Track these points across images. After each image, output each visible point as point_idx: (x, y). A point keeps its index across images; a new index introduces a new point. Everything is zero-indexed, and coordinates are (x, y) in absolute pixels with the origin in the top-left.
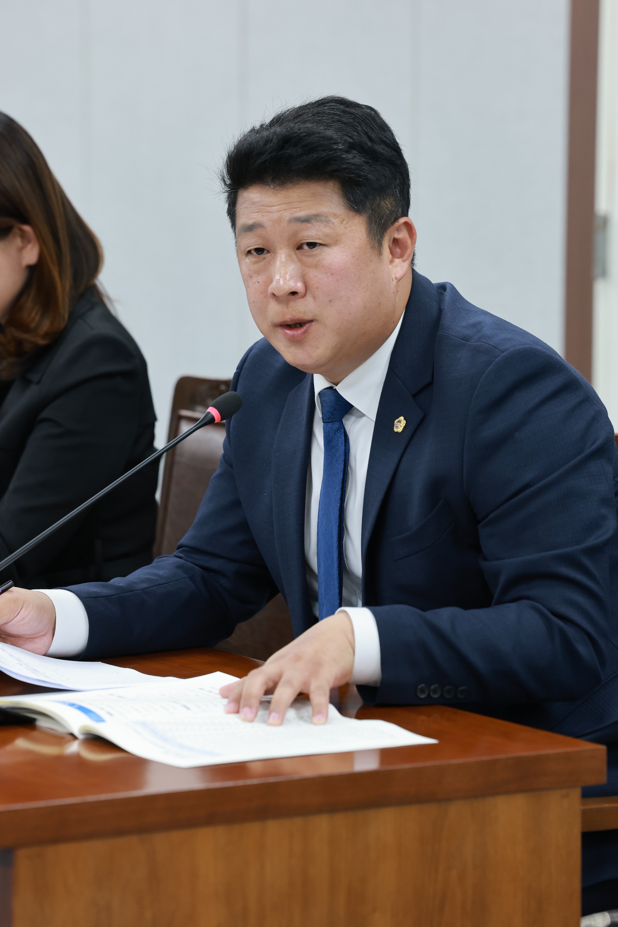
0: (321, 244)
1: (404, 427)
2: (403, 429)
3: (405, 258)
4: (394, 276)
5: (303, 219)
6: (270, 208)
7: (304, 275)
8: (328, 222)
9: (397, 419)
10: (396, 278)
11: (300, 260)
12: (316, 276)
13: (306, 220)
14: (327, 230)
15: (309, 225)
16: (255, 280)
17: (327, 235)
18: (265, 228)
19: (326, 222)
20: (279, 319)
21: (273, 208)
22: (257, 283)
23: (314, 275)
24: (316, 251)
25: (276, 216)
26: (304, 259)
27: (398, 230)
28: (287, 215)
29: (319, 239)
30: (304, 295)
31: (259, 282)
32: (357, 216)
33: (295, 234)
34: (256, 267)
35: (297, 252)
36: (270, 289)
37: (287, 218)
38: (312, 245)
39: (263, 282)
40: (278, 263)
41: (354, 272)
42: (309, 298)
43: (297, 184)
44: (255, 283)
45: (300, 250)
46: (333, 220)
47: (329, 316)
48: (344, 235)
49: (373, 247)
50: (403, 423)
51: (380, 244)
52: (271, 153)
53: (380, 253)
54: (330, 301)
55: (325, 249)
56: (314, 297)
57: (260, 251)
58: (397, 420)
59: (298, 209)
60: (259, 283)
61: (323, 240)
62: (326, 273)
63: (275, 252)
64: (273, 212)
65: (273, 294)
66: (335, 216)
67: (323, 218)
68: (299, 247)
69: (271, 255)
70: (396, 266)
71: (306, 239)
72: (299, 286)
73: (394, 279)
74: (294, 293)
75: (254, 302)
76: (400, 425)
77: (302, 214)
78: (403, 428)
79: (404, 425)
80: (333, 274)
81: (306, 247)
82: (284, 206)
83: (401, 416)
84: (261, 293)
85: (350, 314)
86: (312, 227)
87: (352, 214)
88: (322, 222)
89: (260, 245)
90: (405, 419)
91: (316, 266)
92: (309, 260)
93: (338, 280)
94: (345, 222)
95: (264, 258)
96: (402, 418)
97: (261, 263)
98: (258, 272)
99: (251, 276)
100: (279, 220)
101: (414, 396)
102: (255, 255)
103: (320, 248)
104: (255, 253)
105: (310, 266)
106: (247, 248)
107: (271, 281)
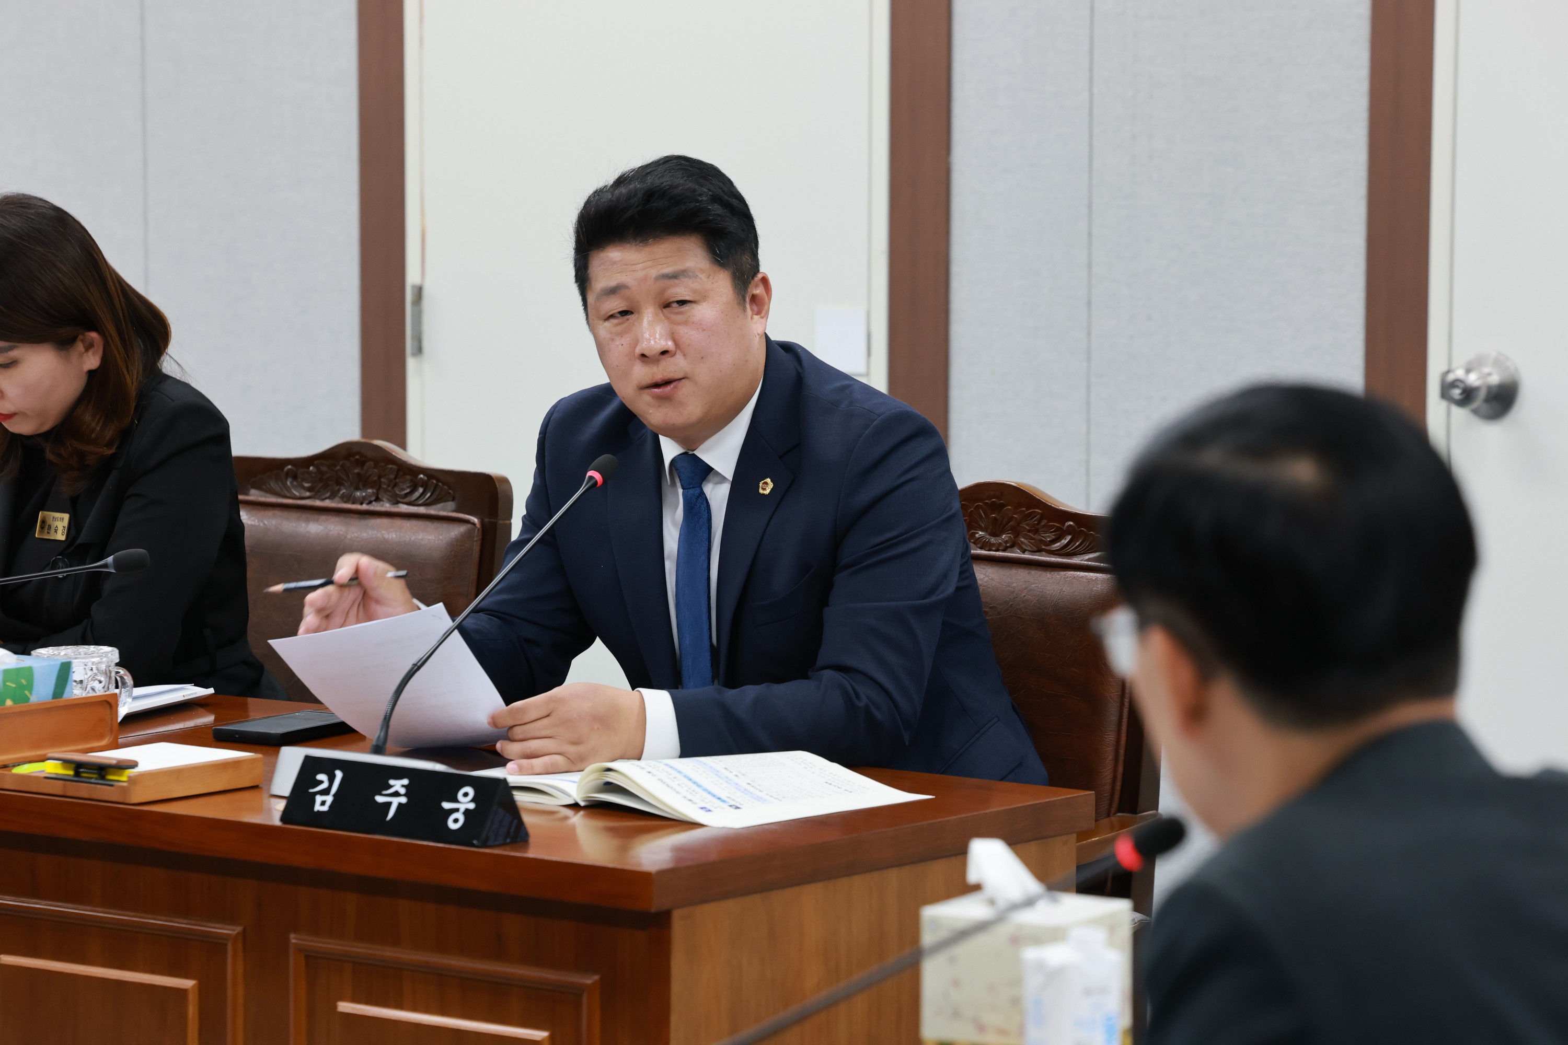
0: (689, 302)
1: (772, 489)
2: (770, 491)
3: (762, 315)
4: (756, 333)
5: (670, 275)
6: (634, 267)
7: (673, 333)
8: (696, 277)
9: (763, 480)
10: (759, 335)
11: (668, 318)
12: (687, 333)
13: (674, 276)
14: (696, 286)
15: (676, 281)
16: (618, 343)
17: (695, 291)
18: (630, 289)
19: (693, 277)
20: (648, 380)
21: (637, 266)
22: (620, 346)
23: (684, 332)
24: (685, 308)
25: (641, 274)
26: (674, 317)
27: (757, 286)
28: (654, 273)
29: (688, 296)
30: (674, 355)
32: (722, 271)
33: (662, 292)
34: (619, 328)
35: (664, 310)
36: (638, 350)
37: (653, 276)
38: (682, 303)
39: (627, 344)
40: (645, 323)
41: (724, 328)
42: (679, 357)
45: (667, 309)
46: (701, 276)
47: (699, 373)
48: (712, 290)
49: (739, 304)
50: (771, 485)
51: (744, 300)
52: (637, 206)
53: (744, 310)
54: (702, 358)
55: (694, 305)
56: (685, 355)
57: (624, 313)
59: (664, 266)
60: (623, 346)
61: (693, 298)
62: (697, 329)
63: (639, 313)
64: (637, 271)
65: (643, 355)
66: (702, 271)
67: (691, 274)
68: (667, 305)
69: (636, 316)
70: (756, 323)
71: (674, 297)
72: (670, 345)
73: (756, 335)
74: (664, 353)
75: (617, 366)
76: (767, 487)
77: (668, 270)
79: (772, 487)
80: (704, 330)
81: (675, 305)
82: (649, 263)
83: (766, 477)
84: (626, 356)
85: (721, 371)
86: (679, 285)
87: (716, 268)
88: (690, 277)
89: (623, 307)
90: (772, 481)
91: (686, 323)
92: (678, 318)
93: (709, 336)
94: (711, 277)
95: (628, 320)
96: (768, 480)
97: (625, 325)
98: (621, 334)
99: (613, 340)
100: (645, 279)
101: (781, 457)
102: (618, 317)
103: (689, 304)
104: (619, 315)
105: (679, 324)
106: (609, 312)
107: (636, 342)
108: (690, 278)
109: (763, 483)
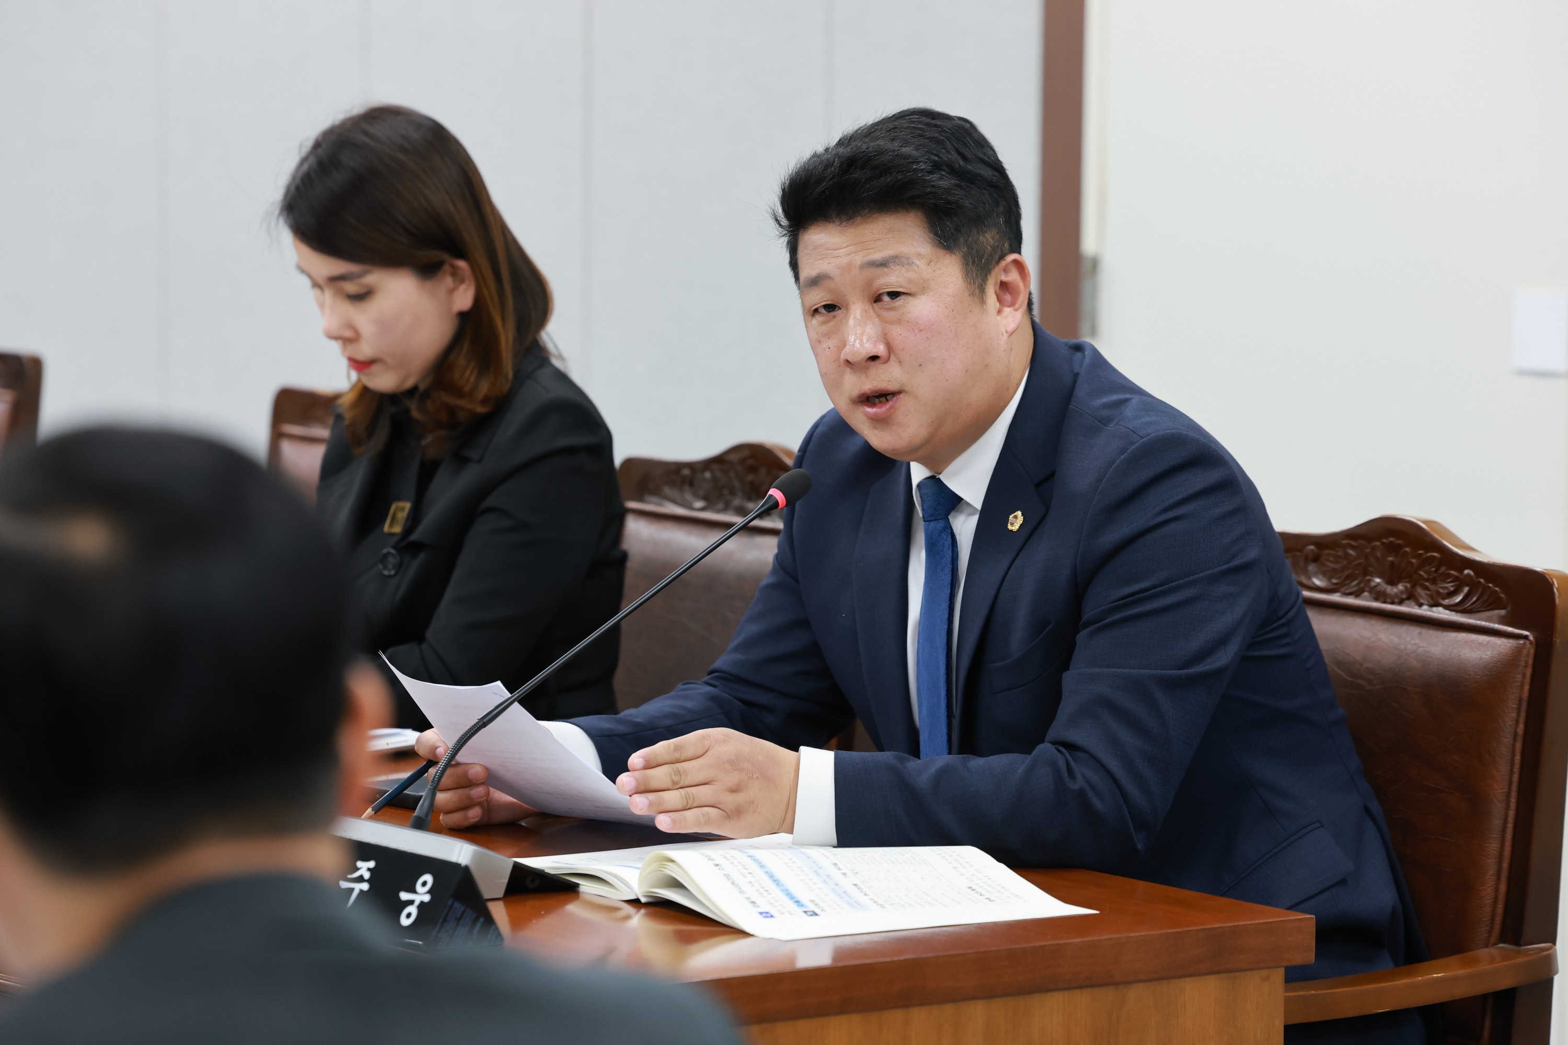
0: (904, 293)
1: (1021, 525)
2: (1019, 527)
3: (1017, 306)
4: (1003, 330)
5: (878, 263)
6: (837, 252)
7: (885, 334)
8: (910, 264)
9: (1013, 513)
10: (1007, 332)
11: (879, 316)
12: (901, 335)
13: (883, 264)
14: (911, 275)
15: (886, 270)
16: (825, 346)
17: (910, 282)
18: (833, 280)
19: (908, 264)
20: (856, 392)
21: (840, 251)
22: (827, 350)
23: (898, 333)
24: (900, 301)
25: (844, 261)
26: (885, 314)
27: (1006, 270)
28: (859, 259)
29: (901, 287)
30: (888, 360)
31: (829, 348)
32: (948, 255)
33: (870, 282)
34: (825, 328)
35: (875, 304)
36: (843, 357)
37: (859, 263)
38: (894, 295)
39: (834, 347)
40: (851, 322)
41: (949, 327)
42: (893, 363)
43: (870, 217)
44: (825, 349)
45: (878, 303)
46: (918, 263)
47: (919, 385)
48: (933, 280)
49: (972, 294)
50: (1020, 520)
51: (982, 290)
53: (983, 301)
54: (920, 365)
55: (910, 298)
56: (900, 362)
57: (829, 308)
58: (1013, 515)
59: (871, 250)
60: (831, 349)
61: (906, 288)
62: (913, 329)
63: (847, 309)
64: (840, 257)
65: (848, 361)
66: (919, 255)
67: (904, 261)
68: (877, 299)
69: (843, 312)
70: (1006, 317)
71: (884, 288)
72: (881, 349)
73: (1004, 333)
74: (874, 358)
75: (826, 374)
76: (1016, 522)
77: (877, 256)
78: (1019, 525)
79: (1021, 522)
80: (921, 331)
81: (886, 298)
82: (852, 248)
83: (1018, 510)
84: (834, 361)
85: (947, 380)
86: (890, 273)
87: (941, 252)
88: (902, 264)
89: (829, 300)
90: (1023, 514)
91: (899, 322)
92: (891, 315)
93: (928, 338)
94: (932, 264)
95: (834, 317)
96: (1019, 513)
97: (831, 324)
98: (827, 335)
99: (820, 342)
100: (849, 266)
101: (1037, 486)
102: (823, 314)
103: (903, 297)
104: (823, 311)
105: (891, 323)
106: (812, 307)
107: (844, 344)
108: (903, 266)
109: (1013, 517)
